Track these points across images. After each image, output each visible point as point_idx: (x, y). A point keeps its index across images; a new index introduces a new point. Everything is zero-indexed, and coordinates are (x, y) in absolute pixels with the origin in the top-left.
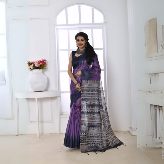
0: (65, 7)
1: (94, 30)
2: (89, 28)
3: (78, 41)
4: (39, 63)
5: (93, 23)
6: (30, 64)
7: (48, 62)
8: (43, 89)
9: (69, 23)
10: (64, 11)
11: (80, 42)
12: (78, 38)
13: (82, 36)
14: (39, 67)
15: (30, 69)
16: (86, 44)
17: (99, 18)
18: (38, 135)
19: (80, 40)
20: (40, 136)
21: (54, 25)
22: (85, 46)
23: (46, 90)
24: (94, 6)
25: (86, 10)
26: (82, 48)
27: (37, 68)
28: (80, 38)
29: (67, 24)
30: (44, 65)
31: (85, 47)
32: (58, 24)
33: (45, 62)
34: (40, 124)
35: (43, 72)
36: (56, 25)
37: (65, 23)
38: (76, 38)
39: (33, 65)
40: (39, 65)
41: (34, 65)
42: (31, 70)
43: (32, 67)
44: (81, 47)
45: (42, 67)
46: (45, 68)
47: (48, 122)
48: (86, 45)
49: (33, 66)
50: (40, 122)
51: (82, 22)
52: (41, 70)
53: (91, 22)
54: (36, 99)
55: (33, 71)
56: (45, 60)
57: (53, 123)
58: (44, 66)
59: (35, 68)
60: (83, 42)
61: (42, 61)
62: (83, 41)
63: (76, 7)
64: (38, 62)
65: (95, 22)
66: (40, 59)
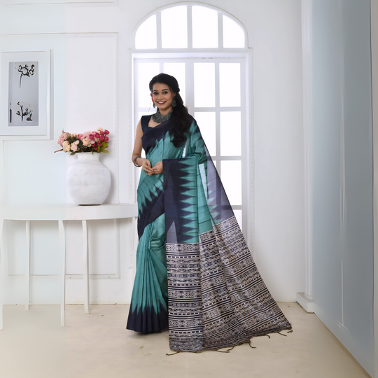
0: (157, 10)
1: (220, 64)
2: (211, 59)
3: (156, 93)
4: (92, 137)
5: (221, 49)
6: (71, 140)
7: (112, 137)
8: (100, 200)
9: (163, 47)
10: (153, 18)
11: (159, 97)
12: (156, 87)
13: (165, 82)
14: (91, 147)
15: (71, 151)
16: (173, 99)
17: (235, 36)
18: (86, 307)
19: (160, 92)
20: (90, 310)
21: (130, 49)
22: (171, 105)
23: (107, 202)
24: (223, 10)
25: (205, 17)
26: (165, 109)
27: (87, 150)
28: (160, 87)
29: (159, 50)
30: (103, 143)
31: (173, 108)
32: (138, 47)
33: (107, 136)
34: (90, 280)
35: (101, 160)
36: (132, 50)
37: (155, 46)
38: (151, 87)
39: (77, 142)
40: (93, 142)
41: (81, 142)
42: (73, 153)
43: (74, 146)
44: (164, 106)
45: (99, 148)
46: (106, 149)
47: (109, 276)
48: (175, 101)
49: (78, 146)
50: (90, 277)
51: (195, 46)
52: (96, 154)
53: (216, 46)
54: (84, 223)
55: (77, 157)
56: (107, 132)
57: (120, 278)
58: (105, 145)
59: (82, 149)
60: (168, 97)
61: (99, 132)
62: (166, 93)
63: (182, 9)
64: (91, 135)
65: (225, 46)
66: (95, 129)
